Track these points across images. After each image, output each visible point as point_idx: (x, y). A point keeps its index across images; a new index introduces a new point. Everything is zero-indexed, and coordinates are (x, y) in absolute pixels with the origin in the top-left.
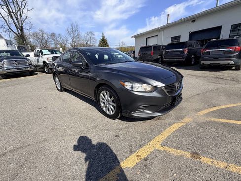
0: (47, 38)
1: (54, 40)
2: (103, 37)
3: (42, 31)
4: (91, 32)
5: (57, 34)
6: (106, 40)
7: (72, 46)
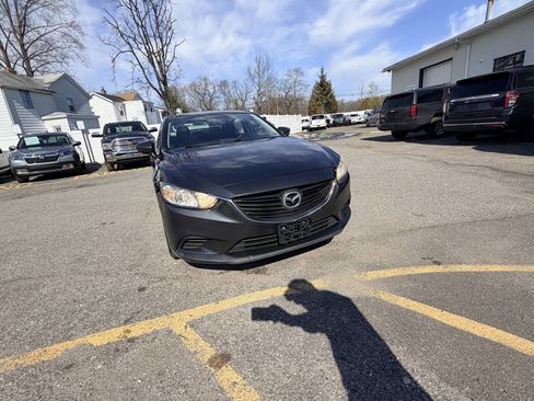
0: (212, 91)
1: (224, 94)
2: (323, 77)
3: (205, 79)
4: (297, 71)
5: (230, 82)
6: (329, 85)
7: (257, 103)
